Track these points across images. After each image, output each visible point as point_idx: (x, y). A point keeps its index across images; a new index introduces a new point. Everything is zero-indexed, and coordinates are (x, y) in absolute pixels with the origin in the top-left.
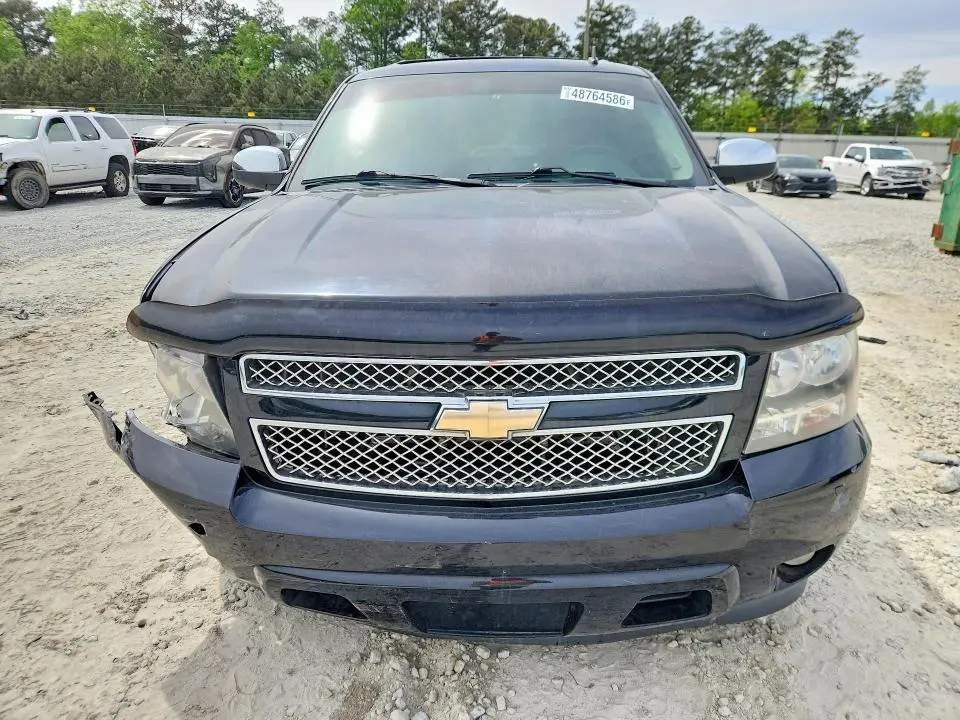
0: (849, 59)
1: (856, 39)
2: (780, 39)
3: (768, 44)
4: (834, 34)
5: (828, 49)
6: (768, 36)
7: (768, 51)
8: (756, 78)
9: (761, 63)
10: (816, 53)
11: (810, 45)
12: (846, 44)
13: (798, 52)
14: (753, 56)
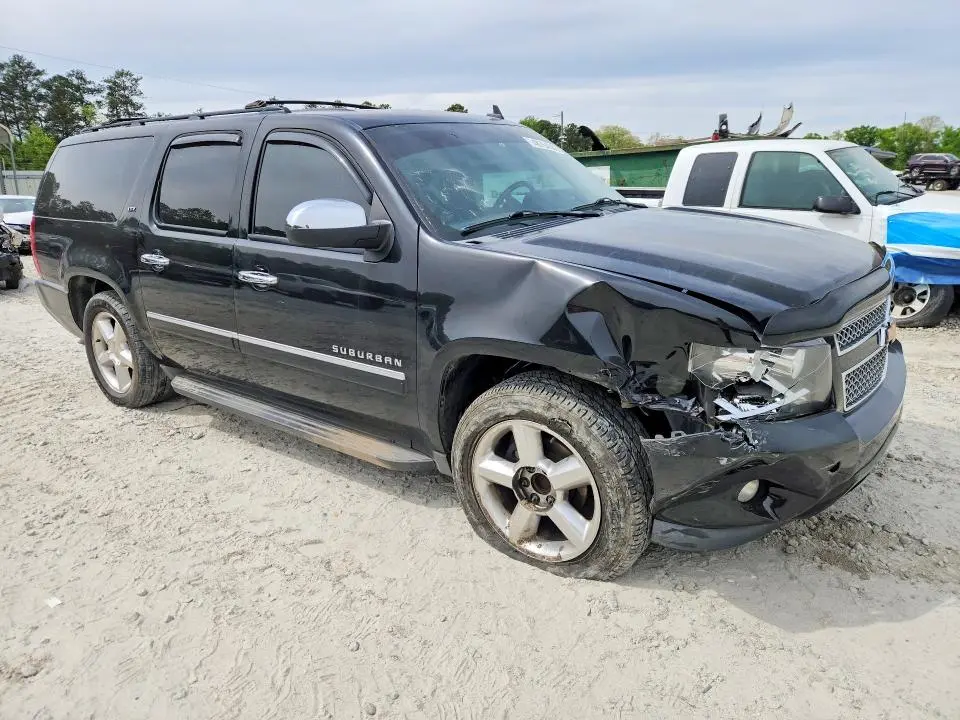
0: (135, 99)
1: (136, 80)
2: (55, 74)
3: (44, 78)
4: (113, 74)
5: (110, 88)
6: (41, 69)
7: (45, 85)
8: (43, 113)
9: (40, 98)
10: (99, 91)
11: (90, 83)
12: (128, 84)
13: (78, 88)
14: (30, 88)
